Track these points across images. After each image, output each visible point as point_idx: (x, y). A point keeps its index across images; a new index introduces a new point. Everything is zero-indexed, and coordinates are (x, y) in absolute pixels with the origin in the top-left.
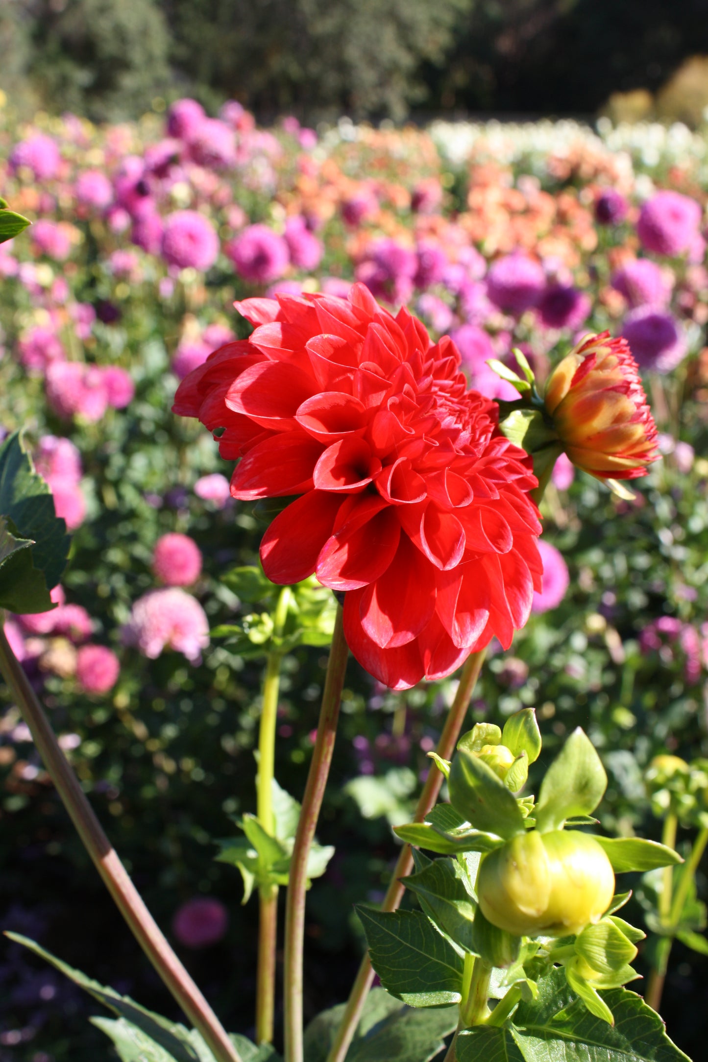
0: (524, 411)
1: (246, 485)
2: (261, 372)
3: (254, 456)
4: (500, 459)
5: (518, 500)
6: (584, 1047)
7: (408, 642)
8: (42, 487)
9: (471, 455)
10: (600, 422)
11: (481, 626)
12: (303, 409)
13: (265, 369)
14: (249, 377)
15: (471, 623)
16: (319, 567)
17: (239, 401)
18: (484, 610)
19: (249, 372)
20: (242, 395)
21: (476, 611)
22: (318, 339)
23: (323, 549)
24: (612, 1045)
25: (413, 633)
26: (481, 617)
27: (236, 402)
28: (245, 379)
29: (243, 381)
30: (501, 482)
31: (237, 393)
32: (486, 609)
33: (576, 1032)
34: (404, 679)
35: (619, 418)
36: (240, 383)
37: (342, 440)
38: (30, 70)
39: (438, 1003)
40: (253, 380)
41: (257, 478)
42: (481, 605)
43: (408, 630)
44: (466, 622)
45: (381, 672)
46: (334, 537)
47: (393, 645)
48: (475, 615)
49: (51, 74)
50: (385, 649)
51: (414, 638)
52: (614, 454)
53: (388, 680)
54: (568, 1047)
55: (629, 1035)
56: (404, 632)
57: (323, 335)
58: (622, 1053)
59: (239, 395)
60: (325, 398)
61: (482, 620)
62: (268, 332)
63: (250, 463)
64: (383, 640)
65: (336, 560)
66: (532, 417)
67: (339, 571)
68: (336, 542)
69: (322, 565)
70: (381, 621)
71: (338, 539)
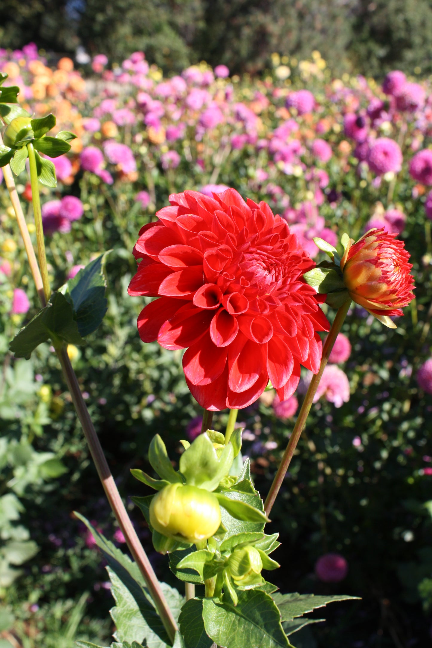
0: (323, 268)
1: (136, 288)
2: (157, 231)
3: (142, 274)
4: (285, 293)
5: (291, 317)
6: (243, 620)
7: (208, 384)
8: (102, 282)
9: (256, 288)
10: (361, 279)
11: (252, 382)
12: (163, 252)
13: (158, 230)
14: (150, 233)
15: (247, 380)
16: (159, 336)
17: (143, 245)
18: (256, 374)
19: (150, 230)
20: (145, 242)
21: (252, 374)
22: (185, 216)
23: (162, 327)
24: (255, 622)
25: (211, 379)
26: (254, 378)
27: (141, 245)
28: (147, 234)
29: (146, 235)
30: (273, 304)
31: (143, 241)
32: (258, 373)
33: (243, 611)
34: (214, 405)
35: (371, 278)
36: (145, 235)
37: (182, 271)
38: (349, 47)
39: (193, 581)
40: (152, 235)
41: (144, 286)
42: (255, 372)
43: (209, 377)
44: (246, 379)
45: (200, 398)
46: (168, 321)
47: (200, 384)
48: (251, 376)
49: (362, 49)
50: (195, 385)
51: (211, 382)
52: (371, 300)
53: (203, 404)
54: (236, 618)
55: (264, 619)
56: (208, 378)
57: (188, 214)
58: (258, 628)
59: (144, 242)
60: (177, 247)
61: (254, 380)
62: (168, 211)
63: (140, 277)
64: (195, 381)
65: (173, 334)
66: (328, 273)
67: (174, 340)
68: (169, 324)
69: (161, 335)
70: (198, 371)
71: (171, 323)
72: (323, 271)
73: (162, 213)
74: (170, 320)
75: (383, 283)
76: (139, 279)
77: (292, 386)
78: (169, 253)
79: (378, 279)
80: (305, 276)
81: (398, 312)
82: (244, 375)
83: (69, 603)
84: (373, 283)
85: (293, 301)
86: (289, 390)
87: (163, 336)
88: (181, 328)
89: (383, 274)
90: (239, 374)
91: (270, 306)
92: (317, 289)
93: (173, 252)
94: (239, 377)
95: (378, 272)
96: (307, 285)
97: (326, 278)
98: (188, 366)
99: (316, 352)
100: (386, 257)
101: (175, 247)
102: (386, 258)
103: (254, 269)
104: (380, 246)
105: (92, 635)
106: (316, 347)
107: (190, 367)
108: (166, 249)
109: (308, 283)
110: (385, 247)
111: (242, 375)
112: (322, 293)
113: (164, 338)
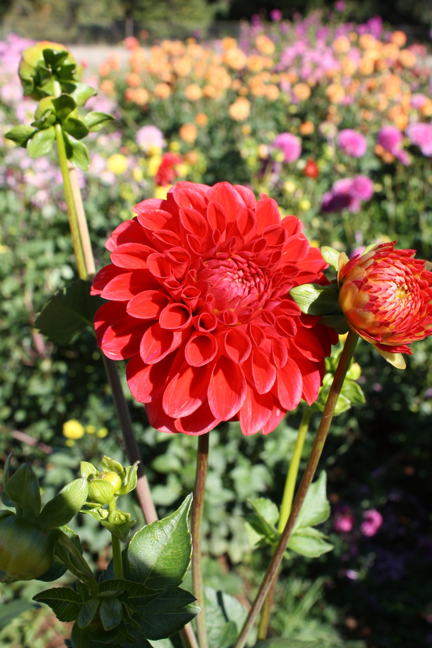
2: (128, 226)
10: (347, 304)
11: (193, 409)
13: (130, 225)
14: (123, 228)
16: (103, 342)
19: (123, 225)
20: (118, 237)
25: (152, 398)
28: (121, 228)
31: (117, 235)
36: (118, 230)
40: (124, 230)
51: (151, 401)
60: (132, 246)
61: (196, 406)
63: (103, 275)
64: (139, 397)
65: (120, 341)
66: (322, 291)
67: (122, 348)
68: (112, 330)
69: (105, 342)
70: (146, 386)
71: (114, 329)
72: (316, 288)
73: (142, 206)
74: (113, 326)
75: (369, 311)
76: (102, 277)
77: (262, 419)
78: (124, 251)
79: (364, 306)
80: (291, 292)
81: (403, 349)
82: (191, 398)
83: (306, 584)
84: (358, 310)
85: (262, 320)
86: (257, 424)
87: (108, 343)
88: (129, 336)
89: (371, 300)
90: (188, 397)
91: (218, 323)
92: (305, 309)
93: (129, 251)
94: (186, 400)
95: (365, 297)
96: (294, 302)
97: (320, 297)
98: (133, 379)
99: (298, 384)
100: (383, 279)
101: (129, 245)
102: (383, 281)
103: (215, 278)
104: (375, 265)
105: (323, 620)
106: (299, 378)
107: (135, 381)
108: (120, 247)
109: (295, 300)
110: (385, 267)
111: (190, 398)
112: (312, 313)
113: (109, 345)
